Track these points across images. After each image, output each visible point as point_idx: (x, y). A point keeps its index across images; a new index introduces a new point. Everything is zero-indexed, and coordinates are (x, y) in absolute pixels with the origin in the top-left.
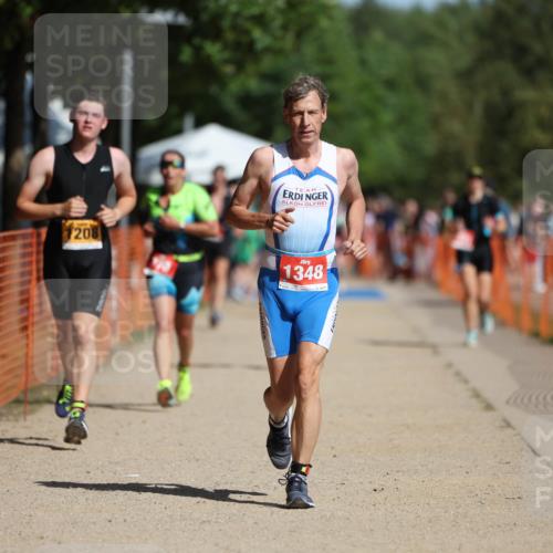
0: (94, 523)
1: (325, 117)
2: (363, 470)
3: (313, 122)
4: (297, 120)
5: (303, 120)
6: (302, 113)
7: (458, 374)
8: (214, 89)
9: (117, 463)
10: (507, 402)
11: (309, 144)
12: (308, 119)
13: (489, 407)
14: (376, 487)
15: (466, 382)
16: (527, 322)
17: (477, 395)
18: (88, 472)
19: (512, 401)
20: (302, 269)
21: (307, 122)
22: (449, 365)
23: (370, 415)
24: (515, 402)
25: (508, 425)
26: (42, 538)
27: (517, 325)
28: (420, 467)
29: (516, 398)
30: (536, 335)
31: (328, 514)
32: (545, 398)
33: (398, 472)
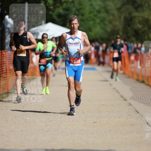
0: (17, 131)
1: (79, 25)
2: (91, 117)
3: (76, 26)
4: (72, 26)
5: (74, 26)
6: (74, 24)
7: (117, 91)
8: (50, 13)
9: (23, 115)
10: (130, 99)
11: (75, 31)
12: (75, 25)
13: (125, 100)
14: (94, 121)
15: (119, 93)
16: (135, 77)
17: (122, 97)
18: (16, 117)
19: (131, 98)
20: (75, 61)
21: (75, 26)
22: (114, 88)
23: (93, 102)
24: (132, 98)
25: (131, 105)
26: (3, 135)
27: (133, 78)
28: (106, 116)
29: (133, 97)
30: (138, 80)
31: (81, 129)
32: (140, 98)
33: (100, 117)
